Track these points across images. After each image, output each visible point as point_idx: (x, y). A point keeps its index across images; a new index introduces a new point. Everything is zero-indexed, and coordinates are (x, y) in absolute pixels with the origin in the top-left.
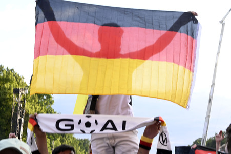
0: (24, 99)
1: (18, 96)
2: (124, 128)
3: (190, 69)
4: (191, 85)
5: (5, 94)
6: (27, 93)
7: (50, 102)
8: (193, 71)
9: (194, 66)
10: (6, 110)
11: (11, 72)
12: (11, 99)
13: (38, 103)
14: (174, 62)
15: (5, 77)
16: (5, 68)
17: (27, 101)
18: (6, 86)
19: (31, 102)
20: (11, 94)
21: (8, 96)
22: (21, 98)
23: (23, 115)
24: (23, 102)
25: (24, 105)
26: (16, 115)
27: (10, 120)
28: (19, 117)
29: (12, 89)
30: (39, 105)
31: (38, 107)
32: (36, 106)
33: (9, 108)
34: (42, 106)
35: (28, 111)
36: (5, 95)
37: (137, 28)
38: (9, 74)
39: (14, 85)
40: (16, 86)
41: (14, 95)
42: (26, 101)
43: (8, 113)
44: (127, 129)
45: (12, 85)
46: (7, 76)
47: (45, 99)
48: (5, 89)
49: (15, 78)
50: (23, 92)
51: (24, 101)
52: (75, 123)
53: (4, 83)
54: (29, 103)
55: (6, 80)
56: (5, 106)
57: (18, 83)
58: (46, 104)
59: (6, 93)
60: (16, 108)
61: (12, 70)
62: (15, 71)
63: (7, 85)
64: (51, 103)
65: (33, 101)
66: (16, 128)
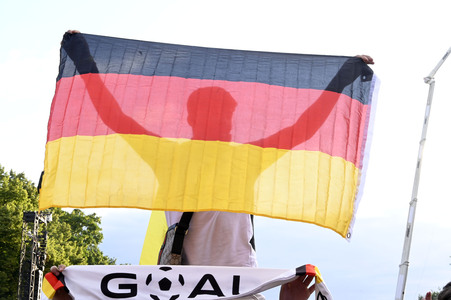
0: (44, 232)
1: (32, 227)
2: (236, 290)
3: (355, 162)
4: (356, 194)
5: (7, 222)
6: (51, 220)
7: (95, 237)
8: (361, 167)
9: (362, 157)
10: (9, 254)
11: (18, 181)
12: (19, 233)
13: (72, 239)
14: (321, 150)
15: (8, 189)
16: (7, 171)
17: (51, 237)
18: (8, 207)
19: (57, 238)
20: (18, 223)
21: (13, 227)
22: (37, 231)
23: (42, 263)
24: (42, 238)
25: (44, 245)
26: (28, 264)
27: (16, 274)
28: (35, 268)
29: (21, 213)
30: (72, 245)
31: (72, 248)
32: (68, 246)
33: (14, 250)
34: (80, 245)
35: (52, 256)
36: (6, 225)
37: (253, 83)
38: (15, 184)
39: (25, 205)
40: (29, 206)
41: (24, 225)
42: (47, 237)
43: (13, 261)
44: (242, 292)
45: (21, 206)
46: (11, 189)
47: (85, 233)
48: (6, 212)
49: (25, 191)
50: (42, 219)
51: (44, 236)
52: (140, 281)
53: (5, 202)
54: (54, 241)
55: (9, 195)
56: (8, 245)
57: (33, 202)
58: (87, 241)
59: (9, 220)
60: (28, 249)
61: (21, 176)
62: (25, 176)
63: (10, 206)
64: (98, 239)
65: (62, 235)
66: (28, 290)
